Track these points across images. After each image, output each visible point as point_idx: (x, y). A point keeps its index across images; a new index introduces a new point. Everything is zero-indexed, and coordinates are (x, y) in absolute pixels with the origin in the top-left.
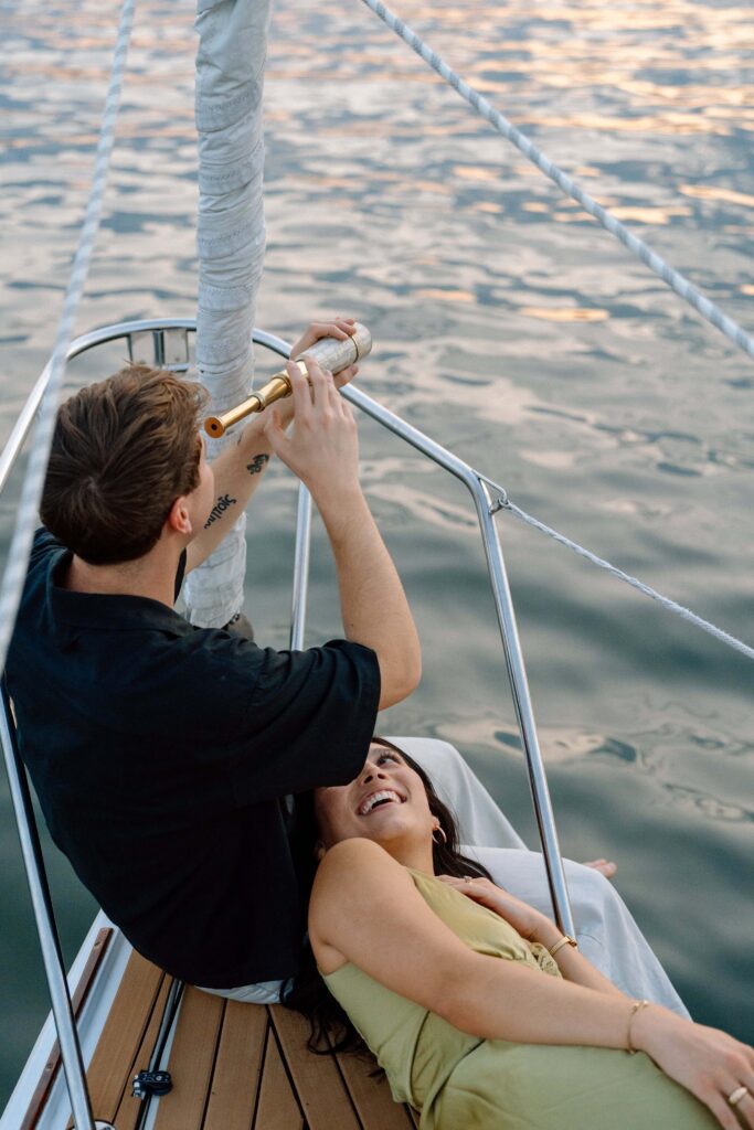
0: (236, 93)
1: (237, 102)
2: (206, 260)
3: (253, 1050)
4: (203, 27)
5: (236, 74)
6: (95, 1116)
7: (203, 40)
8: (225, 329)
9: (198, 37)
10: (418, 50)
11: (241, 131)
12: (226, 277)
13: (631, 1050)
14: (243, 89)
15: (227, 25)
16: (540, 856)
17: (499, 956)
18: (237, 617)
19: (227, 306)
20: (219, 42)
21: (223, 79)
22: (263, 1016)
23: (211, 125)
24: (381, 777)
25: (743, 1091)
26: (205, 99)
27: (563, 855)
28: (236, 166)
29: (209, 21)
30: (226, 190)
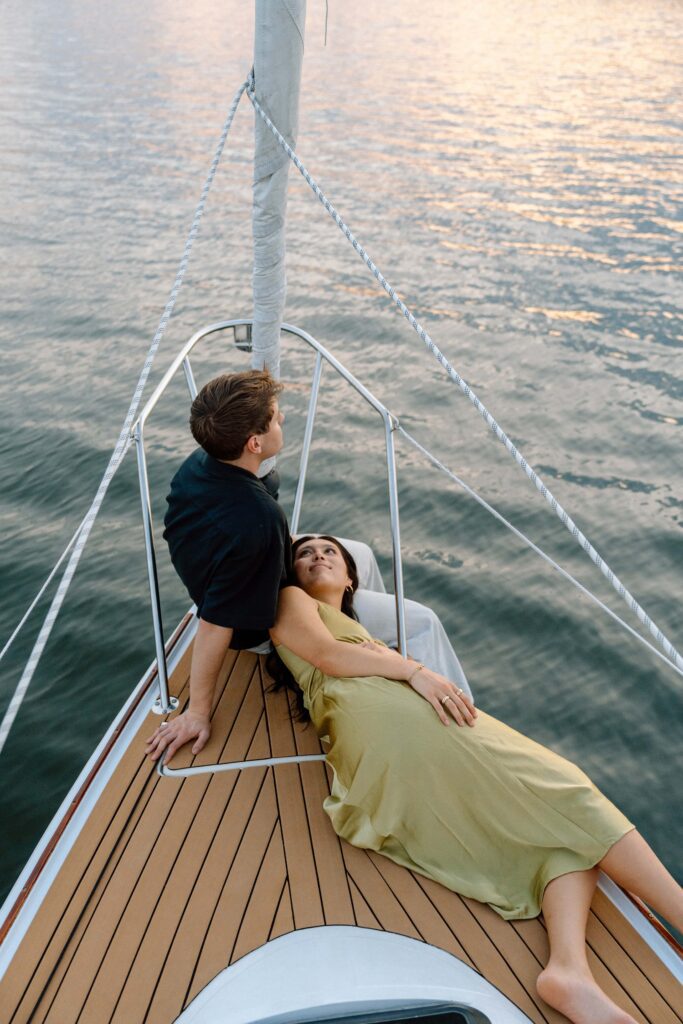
0: (271, 220)
1: (271, 224)
2: (258, 298)
3: (247, 673)
4: (256, 188)
5: (271, 211)
6: (171, 693)
7: (255, 195)
8: (264, 332)
9: (253, 192)
10: (328, 208)
11: (273, 239)
12: (266, 307)
13: (405, 682)
14: (275, 219)
15: (267, 188)
16: (393, 597)
17: (355, 642)
18: (272, 472)
19: (266, 321)
20: (262, 196)
21: (264, 214)
22: (256, 660)
23: (258, 235)
24: (322, 558)
25: (447, 697)
26: (257, 222)
27: (405, 597)
28: (270, 255)
29: (259, 185)
30: (266, 265)
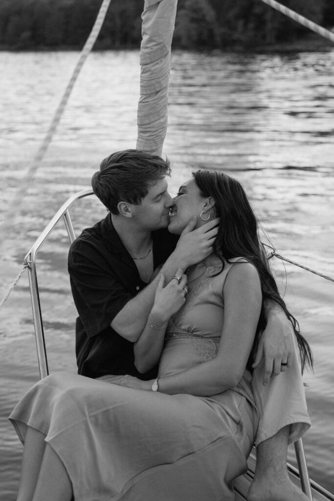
0: (155, 48)
1: (156, 52)
2: (139, 126)
4: (144, 17)
5: (154, 39)
11: (157, 66)
14: (159, 46)
15: (154, 16)
20: (150, 24)
21: (150, 41)
23: (145, 63)
28: (153, 82)
29: (148, 13)
30: (149, 92)
